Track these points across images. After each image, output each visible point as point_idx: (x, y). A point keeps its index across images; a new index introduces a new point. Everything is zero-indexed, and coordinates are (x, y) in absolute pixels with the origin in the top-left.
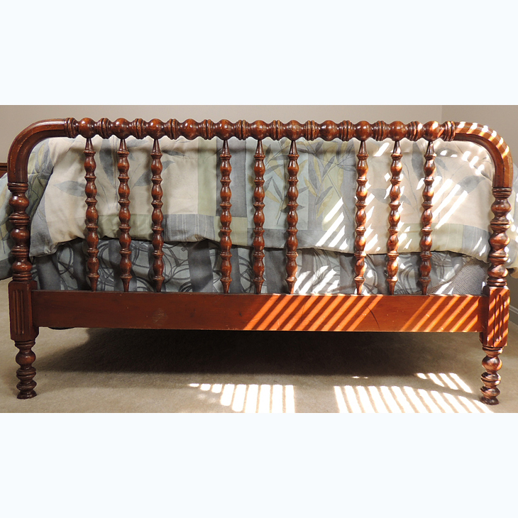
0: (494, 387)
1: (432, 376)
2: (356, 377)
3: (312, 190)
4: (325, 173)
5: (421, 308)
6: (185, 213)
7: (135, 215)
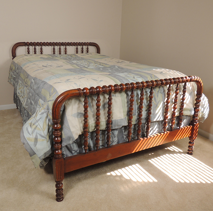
0: (192, 150)
1: (168, 148)
2: (153, 153)
3: (155, 103)
4: (158, 96)
5: (178, 133)
6: (119, 119)
7: (101, 122)
